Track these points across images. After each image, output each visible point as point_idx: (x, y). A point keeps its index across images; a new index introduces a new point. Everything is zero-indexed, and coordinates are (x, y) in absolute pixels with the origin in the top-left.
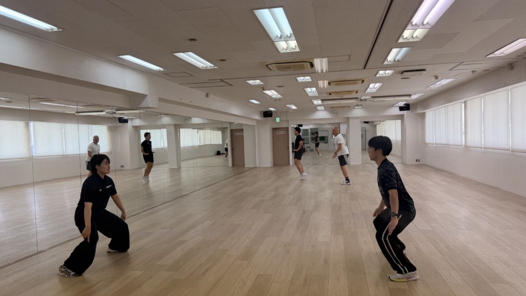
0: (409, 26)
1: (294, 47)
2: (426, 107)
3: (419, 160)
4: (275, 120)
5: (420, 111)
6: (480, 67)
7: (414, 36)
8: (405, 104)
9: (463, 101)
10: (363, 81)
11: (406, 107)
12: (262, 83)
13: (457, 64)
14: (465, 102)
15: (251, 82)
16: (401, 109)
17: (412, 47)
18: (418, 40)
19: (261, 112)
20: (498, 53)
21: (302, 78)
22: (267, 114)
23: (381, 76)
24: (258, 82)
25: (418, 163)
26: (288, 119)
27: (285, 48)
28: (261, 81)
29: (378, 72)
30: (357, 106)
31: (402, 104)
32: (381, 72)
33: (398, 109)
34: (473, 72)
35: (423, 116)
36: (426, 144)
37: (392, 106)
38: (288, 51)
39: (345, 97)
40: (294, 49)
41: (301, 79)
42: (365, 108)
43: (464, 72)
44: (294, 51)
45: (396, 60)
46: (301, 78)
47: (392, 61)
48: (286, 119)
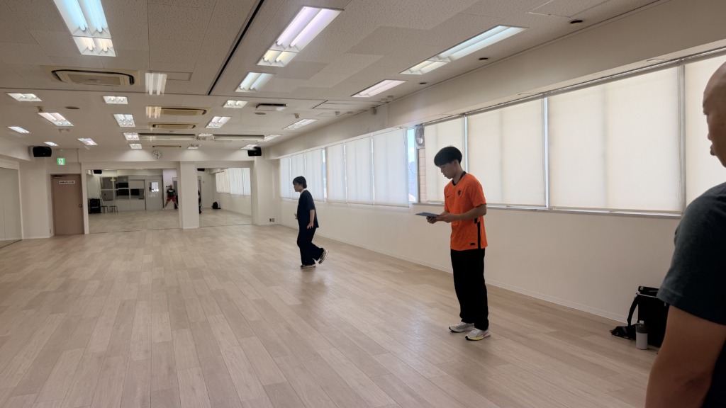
0: (274, 47)
1: (106, 49)
2: (281, 153)
3: (273, 219)
4: (56, 161)
5: (273, 157)
6: (344, 108)
7: (278, 60)
8: (255, 147)
9: (323, 147)
10: (205, 111)
11: (256, 152)
12: (39, 100)
13: (322, 101)
14: (326, 149)
15: (18, 96)
16: (251, 153)
17: (274, 73)
18: (281, 66)
19: (29, 148)
20: (363, 94)
21: (113, 98)
22: (42, 152)
23: (230, 107)
24: (31, 97)
25: (272, 223)
26: (80, 161)
27: (91, 49)
28: (38, 96)
29: (227, 101)
30: (192, 146)
31: (251, 147)
32: (230, 102)
33: (246, 153)
34: (337, 113)
35: (276, 164)
36: (281, 198)
37: (239, 149)
38: (95, 54)
39: (175, 132)
40: (106, 52)
41: (110, 99)
42: (202, 149)
43: (327, 113)
44: (104, 54)
45: (252, 88)
46: (109, 97)
47: (247, 89)
48: (76, 161)
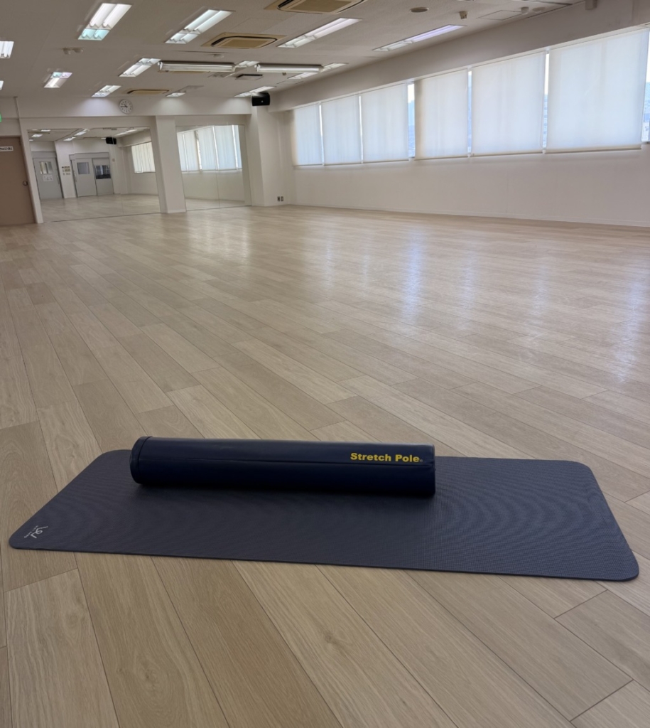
3: (282, 197)
5: (286, 107)
8: (261, 93)
11: (262, 100)
16: (256, 101)
25: (281, 203)
26: (18, 116)
31: (255, 93)
35: (287, 118)
36: (295, 167)
37: (233, 95)
48: (15, 116)
